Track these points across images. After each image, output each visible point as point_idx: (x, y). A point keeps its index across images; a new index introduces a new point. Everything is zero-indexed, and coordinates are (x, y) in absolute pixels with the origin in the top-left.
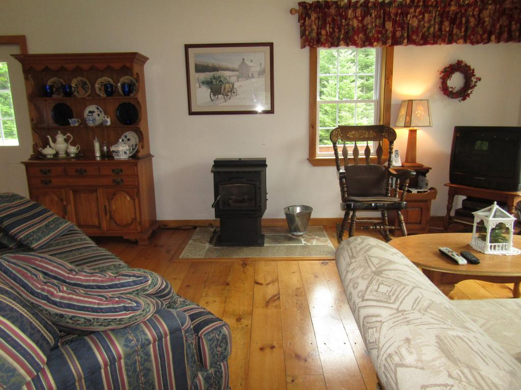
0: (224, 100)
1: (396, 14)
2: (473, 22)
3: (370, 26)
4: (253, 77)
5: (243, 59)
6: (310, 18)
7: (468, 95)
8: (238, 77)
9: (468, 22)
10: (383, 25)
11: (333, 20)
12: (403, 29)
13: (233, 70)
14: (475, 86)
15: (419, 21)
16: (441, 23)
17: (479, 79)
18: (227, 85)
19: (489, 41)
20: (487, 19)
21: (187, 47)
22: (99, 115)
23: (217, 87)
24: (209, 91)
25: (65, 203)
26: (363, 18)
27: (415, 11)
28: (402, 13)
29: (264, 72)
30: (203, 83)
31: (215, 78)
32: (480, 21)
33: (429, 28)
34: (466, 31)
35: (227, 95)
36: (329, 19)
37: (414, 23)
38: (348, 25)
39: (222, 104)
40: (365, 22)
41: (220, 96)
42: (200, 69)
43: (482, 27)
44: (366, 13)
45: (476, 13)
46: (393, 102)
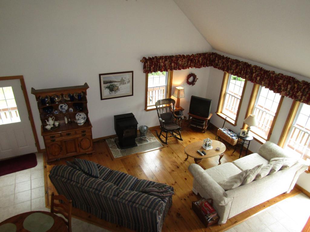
0: (114, 93)
1: (175, 60)
2: (197, 61)
3: (167, 65)
4: (125, 84)
5: (122, 78)
6: (147, 63)
7: (194, 84)
8: (120, 84)
9: (195, 61)
10: (171, 64)
11: (155, 63)
12: (177, 65)
13: (118, 82)
14: (196, 81)
15: (182, 62)
16: (188, 62)
17: (198, 79)
18: (116, 88)
19: (201, 67)
20: (201, 61)
21: (100, 75)
22: (65, 107)
23: (112, 88)
24: (109, 90)
25: (61, 146)
26: (165, 62)
27: (181, 59)
28: (177, 60)
29: (130, 81)
30: (106, 88)
31: (111, 85)
32: (199, 61)
33: (184, 64)
34: (195, 64)
35: (116, 91)
36: (154, 63)
37: (180, 63)
38: (160, 65)
39: (114, 94)
40: (165, 63)
41: (113, 92)
42: (105, 83)
43: (199, 63)
44: (166, 60)
45: (198, 58)
46: (172, 87)
